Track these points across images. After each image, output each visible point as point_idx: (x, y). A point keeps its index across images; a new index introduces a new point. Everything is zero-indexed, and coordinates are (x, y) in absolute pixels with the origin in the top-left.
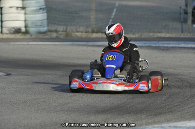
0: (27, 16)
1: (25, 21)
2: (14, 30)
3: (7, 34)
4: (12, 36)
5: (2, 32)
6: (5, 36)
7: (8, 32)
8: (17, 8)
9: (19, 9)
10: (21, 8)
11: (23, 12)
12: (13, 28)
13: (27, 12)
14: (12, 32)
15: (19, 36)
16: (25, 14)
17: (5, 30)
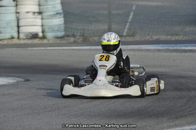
0: (44, 21)
1: (42, 26)
2: (31, 35)
3: (24, 39)
4: (30, 42)
5: (18, 38)
6: (22, 42)
7: (25, 37)
8: (34, 13)
9: (36, 14)
10: (38, 13)
11: (40, 16)
12: (30, 33)
13: (44, 17)
14: (29, 37)
15: (36, 41)
16: (42, 19)
17: (22, 36)
